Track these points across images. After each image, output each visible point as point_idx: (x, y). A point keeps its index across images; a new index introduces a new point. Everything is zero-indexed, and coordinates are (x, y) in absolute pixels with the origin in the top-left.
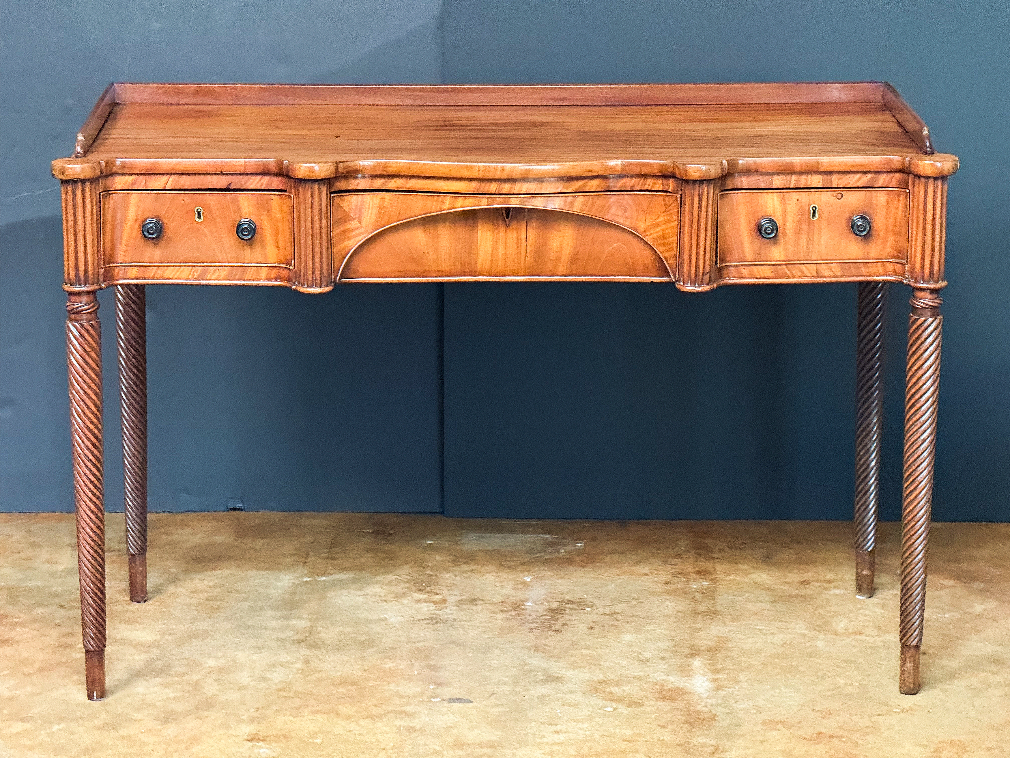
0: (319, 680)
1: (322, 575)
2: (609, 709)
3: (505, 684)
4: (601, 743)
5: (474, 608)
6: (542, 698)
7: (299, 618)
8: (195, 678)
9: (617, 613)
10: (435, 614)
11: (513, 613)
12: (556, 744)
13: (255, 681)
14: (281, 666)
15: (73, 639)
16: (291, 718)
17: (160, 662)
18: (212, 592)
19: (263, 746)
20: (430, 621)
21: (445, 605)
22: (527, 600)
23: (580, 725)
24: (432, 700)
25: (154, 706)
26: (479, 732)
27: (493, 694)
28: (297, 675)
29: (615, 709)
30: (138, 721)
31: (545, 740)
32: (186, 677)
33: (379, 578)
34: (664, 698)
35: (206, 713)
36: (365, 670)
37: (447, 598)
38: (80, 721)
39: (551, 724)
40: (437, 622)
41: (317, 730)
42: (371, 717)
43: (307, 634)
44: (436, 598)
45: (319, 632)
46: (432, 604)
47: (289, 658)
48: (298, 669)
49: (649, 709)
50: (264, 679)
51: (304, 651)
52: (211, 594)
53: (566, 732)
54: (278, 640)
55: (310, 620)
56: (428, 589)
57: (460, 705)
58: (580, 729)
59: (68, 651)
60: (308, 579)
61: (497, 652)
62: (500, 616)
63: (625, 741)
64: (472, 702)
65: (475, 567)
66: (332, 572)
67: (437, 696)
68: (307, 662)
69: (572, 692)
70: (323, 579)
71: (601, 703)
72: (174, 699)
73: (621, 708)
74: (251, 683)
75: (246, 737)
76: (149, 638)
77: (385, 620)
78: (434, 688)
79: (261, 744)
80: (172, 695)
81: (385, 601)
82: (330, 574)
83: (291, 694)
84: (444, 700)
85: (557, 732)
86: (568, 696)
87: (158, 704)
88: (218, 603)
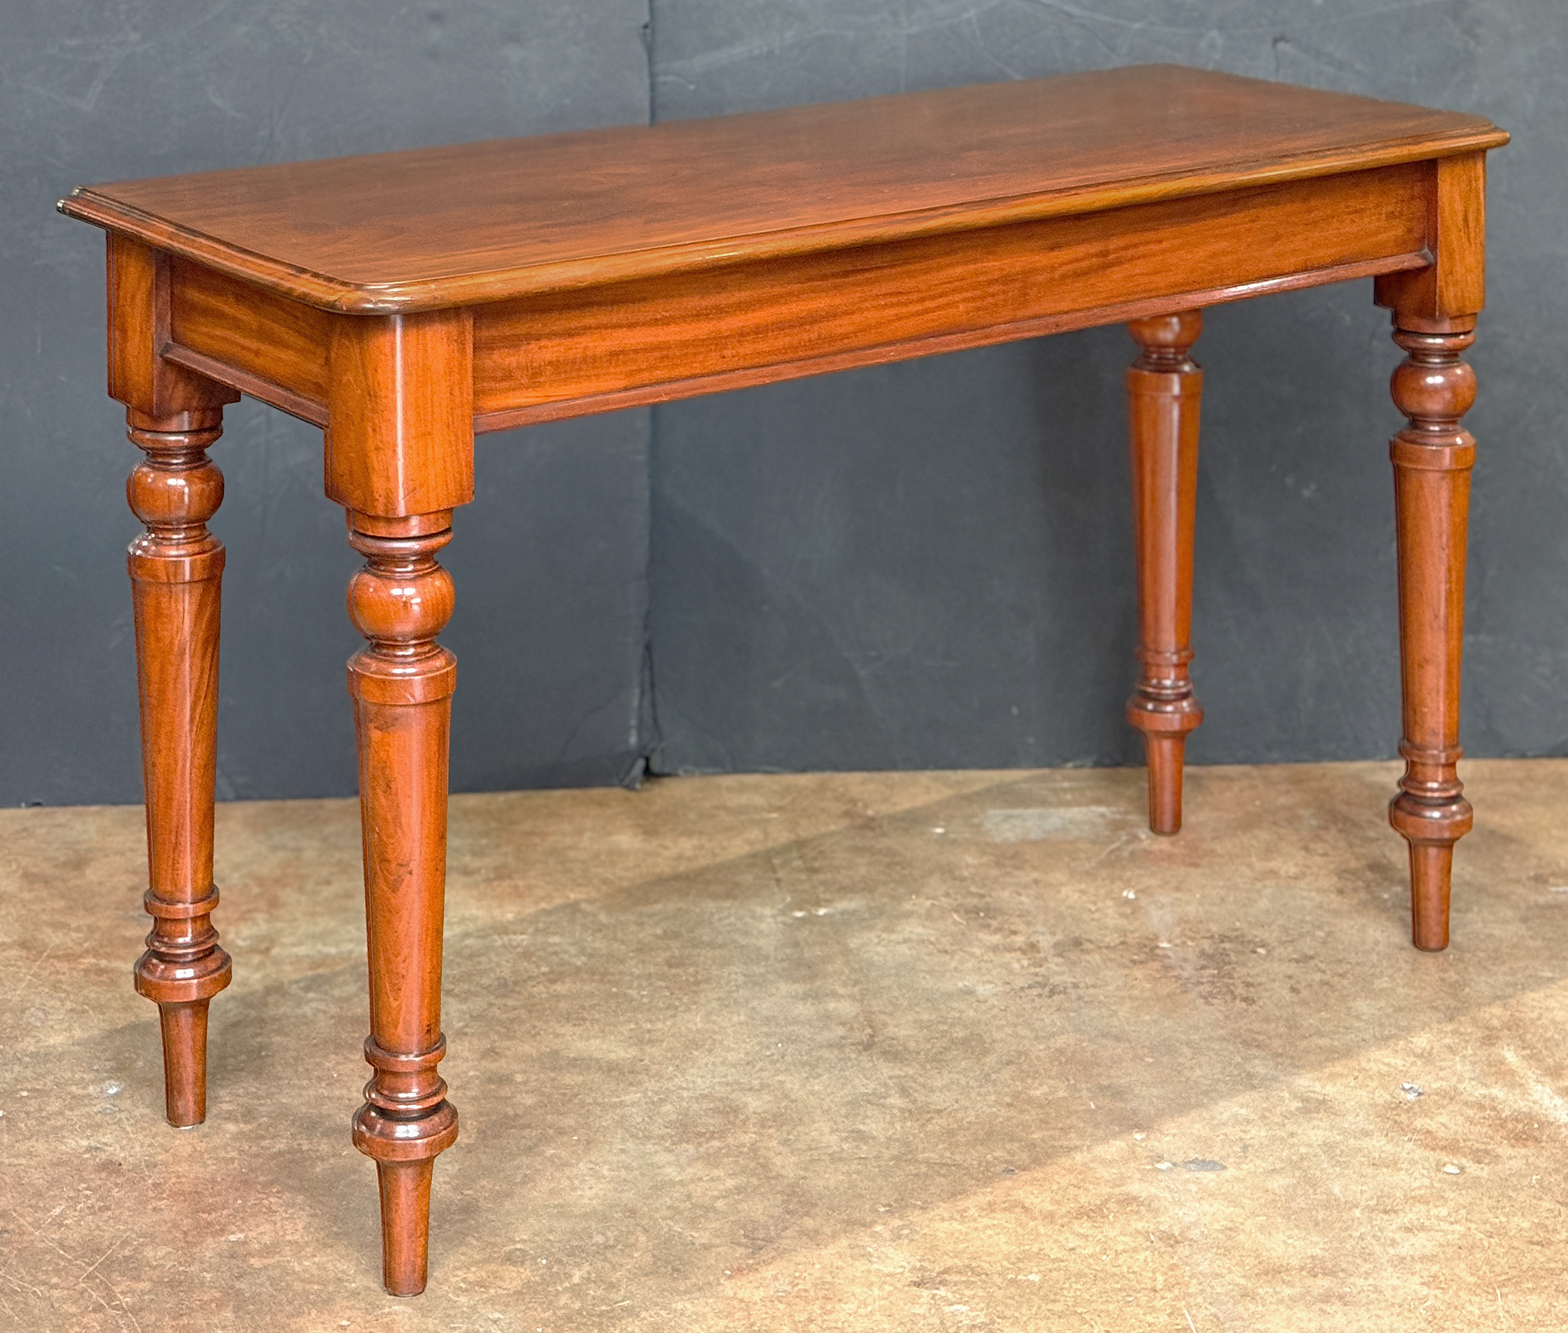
0: (951, 1133)
1: (818, 904)
2: (1450, 1169)
3: (1248, 1122)
4: (1500, 1250)
5: (1088, 957)
6: (1328, 1147)
7: (835, 995)
8: (747, 1138)
9: (1312, 958)
10: (1036, 975)
11: (1156, 965)
12: (1424, 1258)
13: (846, 1139)
14: (869, 1102)
15: (503, 1063)
16: (956, 1225)
17: (667, 1108)
18: (669, 948)
19: (950, 1296)
20: (1039, 990)
21: (1042, 955)
22: (1156, 938)
23: (1434, 1212)
24: (1158, 1166)
25: (715, 1210)
26: (1282, 1237)
27: (1245, 1148)
28: (909, 1124)
29: (1462, 1169)
30: (706, 1247)
31: (1403, 1252)
32: (731, 1140)
33: (907, 906)
34: (1520, 1139)
35: (809, 1223)
36: (1009, 1105)
37: (1033, 939)
38: (609, 1255)
39: (1386, 1212)
40: (1052, 993)
41: (1015, 1249)
42: (1083, 1213)
43: (869, 1031)
44: (1019, 940)
45: (885, 1025)
46: (1019, 953)
47: (872, 1086)
48: (902, 1110)
49: (1516, 1164)
50: (861, 1137)
51: (886, 1070)
52: (668, 954)
53: (1422, 1228)
54: (830, 1046)
55: (852, 997)
56: (994, 923)
57: (1211, 1175)
58: (1438, 1218)
59: (506, 1091)
60: (799, 914)
61: (1185, 1050)
62: (1139, 973)
63: (1532, 1243)
64: (1224, 1168)
65: (1035, 875)
66: (828, 896)
67: (1160, 1158)
68: (904, 1092)
69: (1366, 1134)
70: (822, 912)
71: (1432, 1156)
72: (739, 1190)
73: (1473, 1169)
74: (845, 1146)
75: (909, 1277)
76: (622, 1054)
77: (970, 992)
78: (1142, 1140)
79: (942, 1292)
80: (730, 1183)
81: (946, 952)
82: (828, 902)
83: (924, 1169)
84: (1175, 1164)
85: (1408, 1230)
86: (1365, 1143)
87: (720, 1204)
88: (691, 970)
